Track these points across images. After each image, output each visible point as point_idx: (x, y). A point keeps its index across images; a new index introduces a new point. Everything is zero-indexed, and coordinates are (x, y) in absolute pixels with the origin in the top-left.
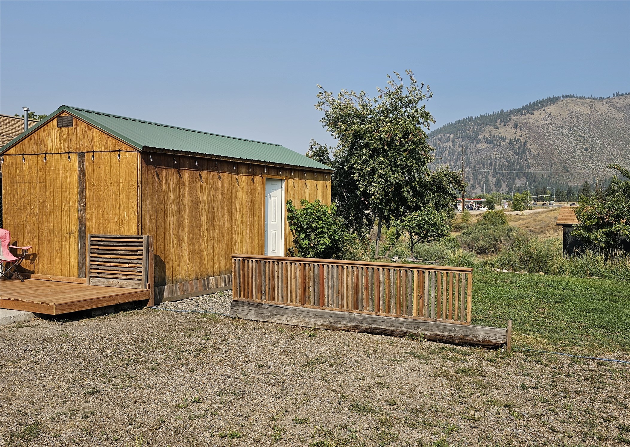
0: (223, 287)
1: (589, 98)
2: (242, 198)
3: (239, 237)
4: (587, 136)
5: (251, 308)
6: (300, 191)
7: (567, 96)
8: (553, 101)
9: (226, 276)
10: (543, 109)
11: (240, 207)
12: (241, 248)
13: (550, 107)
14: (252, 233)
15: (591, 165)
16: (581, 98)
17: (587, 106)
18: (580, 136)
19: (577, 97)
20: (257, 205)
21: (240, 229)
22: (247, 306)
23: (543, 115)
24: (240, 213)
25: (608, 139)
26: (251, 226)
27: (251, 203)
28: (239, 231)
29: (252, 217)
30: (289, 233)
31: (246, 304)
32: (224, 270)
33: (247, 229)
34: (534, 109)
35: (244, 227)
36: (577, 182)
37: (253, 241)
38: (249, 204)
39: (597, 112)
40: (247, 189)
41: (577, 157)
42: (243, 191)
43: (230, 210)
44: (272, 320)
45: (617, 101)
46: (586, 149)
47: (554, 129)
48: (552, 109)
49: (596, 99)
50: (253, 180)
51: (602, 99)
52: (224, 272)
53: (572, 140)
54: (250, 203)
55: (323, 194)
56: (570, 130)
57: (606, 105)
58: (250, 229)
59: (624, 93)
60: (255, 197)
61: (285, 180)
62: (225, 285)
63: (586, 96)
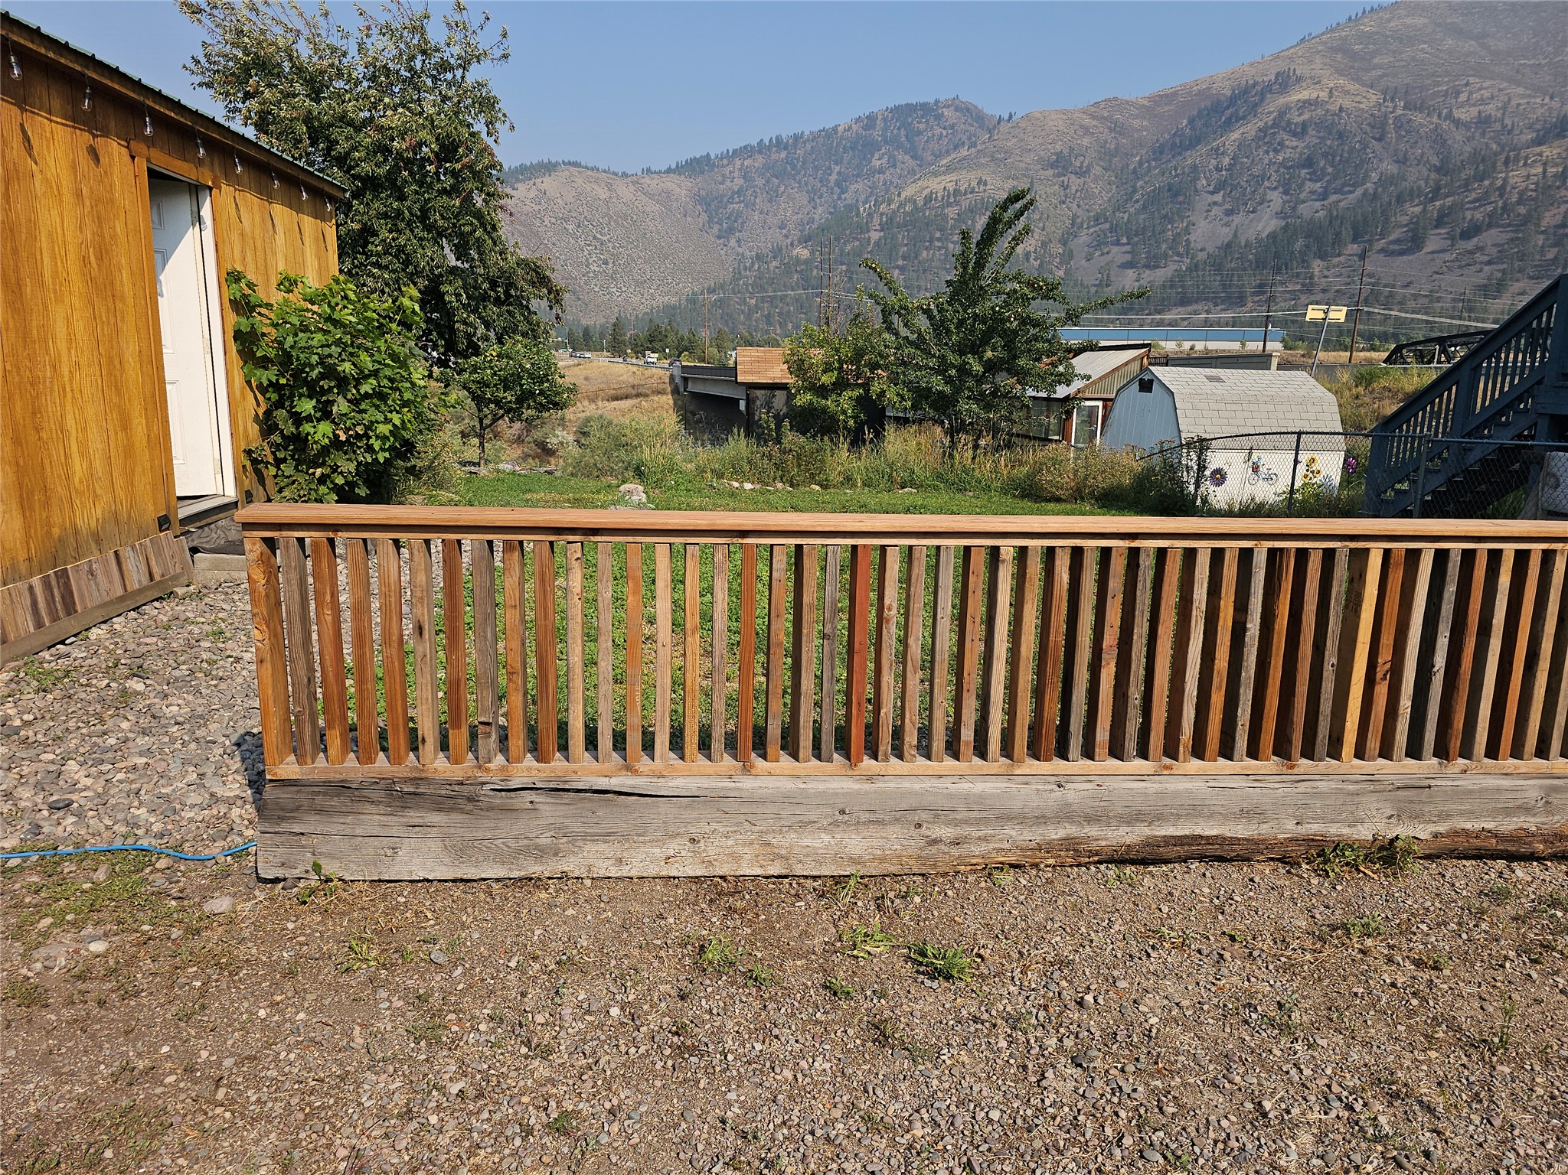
0: (29, 636)
1: (605, 171)
2: (59, 231)
3: (69, 407)
4: (604, 238)
5: (414, 816)
6: (259, 243)
7: (570, 163)
8: (548, 168)
9: (36, 581)
10: (532, 182)
11: (55, 274)
12: (84, 455)
13: (545, 180)
14: (119, 394)
15: (614, 290)
16: (592, 169)
17: (603, 185)
18: (595, 238)
19: (587, 168)
20: (124, 272)
21: (66, 373)
22: (382, 809)
23: (533, 193)
24: (59, 300)
25: (637, 247)
26: (110, 359)
27: (100, 258)
28: (66, 379)
29: (112, 320)
30: (243, 394)
31: (375, 795)
32: (22, 555)
33: (98, 373)
34: (518, 180)
35: (84, 361)
36: (594, 319)
37: (125, 425)
38: (94, 265)
39: (619, 197)
40: (78, 195)
41: (591, 275)
42: (61, 201)
43: (13, 280)
44: (570, 865)
45: (649, 182)
46: (606, 263)
47: (553, 220)
48: (547, 183)
49: (616, 174)
50: (94, 154)
51: (625, 175)
52: (23, 568)
53: (582, 243)
54: (97, 259)
55: (319, 264)
56: (579, 226)
57: (632, 188)
58: (110, 373)
59: (658, 170)
60: (114, 237)
61: (211, 189)
62: (39, 625)
63: (601, 167)
